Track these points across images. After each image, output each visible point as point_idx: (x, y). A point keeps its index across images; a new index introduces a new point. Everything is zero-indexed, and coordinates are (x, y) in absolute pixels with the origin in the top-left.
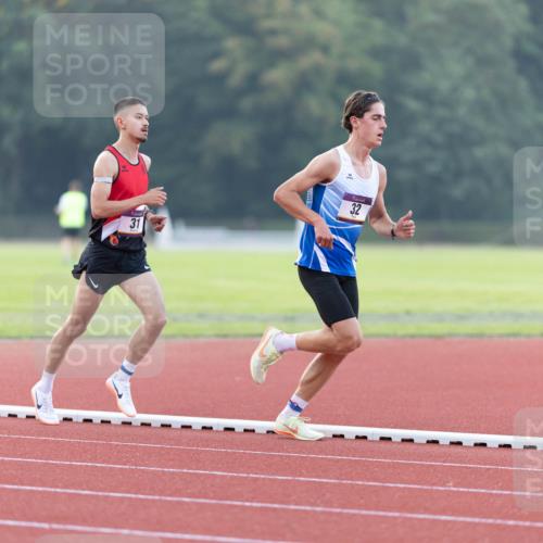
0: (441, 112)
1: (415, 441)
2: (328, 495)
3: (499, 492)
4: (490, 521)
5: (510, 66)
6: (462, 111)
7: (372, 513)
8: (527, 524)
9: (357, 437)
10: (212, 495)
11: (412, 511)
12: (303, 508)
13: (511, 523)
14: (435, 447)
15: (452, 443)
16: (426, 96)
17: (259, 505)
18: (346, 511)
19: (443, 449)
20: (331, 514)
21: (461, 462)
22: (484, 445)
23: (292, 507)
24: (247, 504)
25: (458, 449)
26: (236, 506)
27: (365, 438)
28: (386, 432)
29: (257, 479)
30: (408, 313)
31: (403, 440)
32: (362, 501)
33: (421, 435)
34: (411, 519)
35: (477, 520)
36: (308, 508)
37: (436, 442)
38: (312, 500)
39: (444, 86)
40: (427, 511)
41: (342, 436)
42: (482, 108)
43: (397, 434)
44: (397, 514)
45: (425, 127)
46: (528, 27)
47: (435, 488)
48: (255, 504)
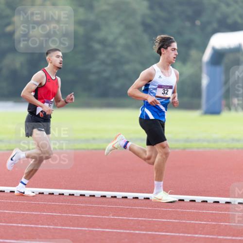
0: (110, 49)
1: (96, 196)
2: (56, 221)
3: (132, 218)
4: (128, 231)
5: (140, 29)
6: (119, 49)
7: (75, 228)
8: (144, 232)
9: (70, 195)
10: (3, 221)
11: (93, 227)
12: (44, 226)
13: (137, 232)
14: (104, 198)
15: (112, 197)
16: (103, 42)
17: (25, 225)
18: (63, 228)
19: (108, 200)
20: (57, 229)
21: (116, 205)
22: (126, 197)
23: (40, 226)
24: (20, 225)
25: (115, 199)
26: (14, 226)
27: (73, 195)
28: (83, 192)
29: (24, 214)
30: (94, 139)
31: (90, 196)
32: (71, 223)
33: (98, 193)
34: (93, 231)
35: (122, 231)
36: (47, 227)
37: (105, 196)
38: (49, 223)
39: (111, 38)
40: (100, 227)
41: (63, 194)
42: (127, 47)
43: (88, 193)
44: (86, 229)
45: (102, 56)
46: (148, 12)
47: (104, 217)
48: (23, 225)
